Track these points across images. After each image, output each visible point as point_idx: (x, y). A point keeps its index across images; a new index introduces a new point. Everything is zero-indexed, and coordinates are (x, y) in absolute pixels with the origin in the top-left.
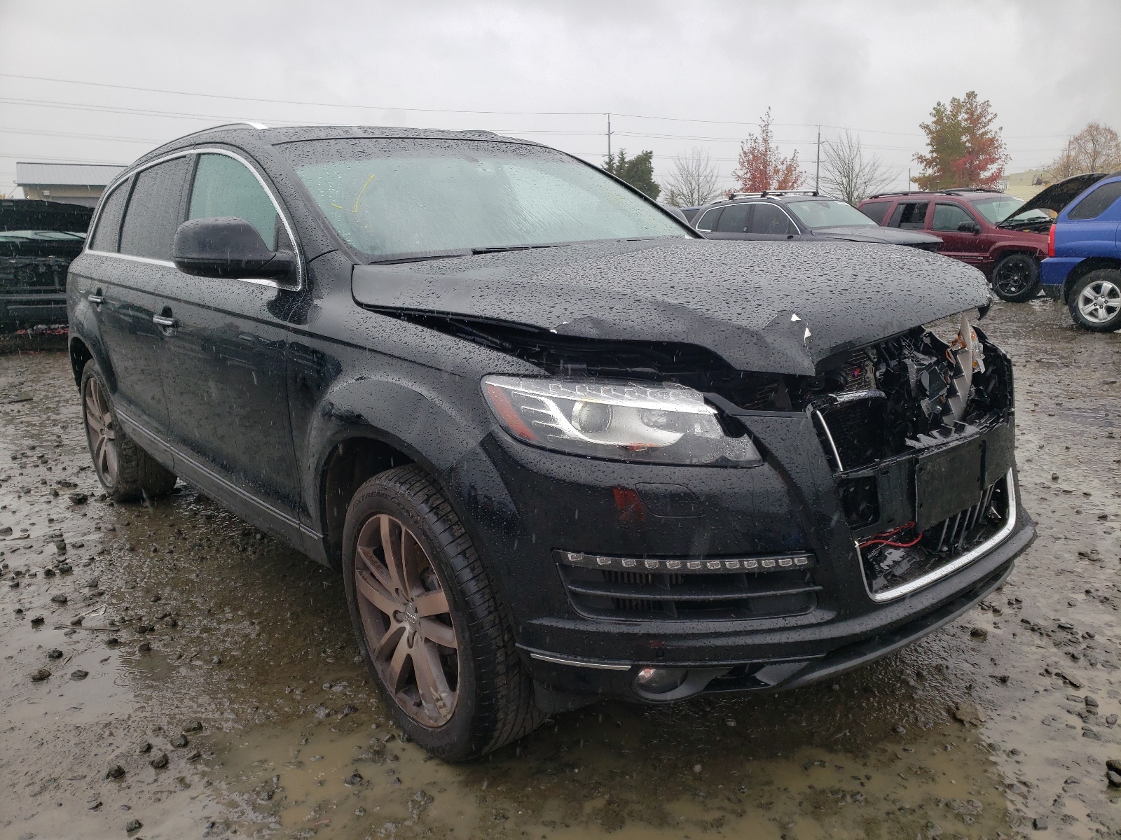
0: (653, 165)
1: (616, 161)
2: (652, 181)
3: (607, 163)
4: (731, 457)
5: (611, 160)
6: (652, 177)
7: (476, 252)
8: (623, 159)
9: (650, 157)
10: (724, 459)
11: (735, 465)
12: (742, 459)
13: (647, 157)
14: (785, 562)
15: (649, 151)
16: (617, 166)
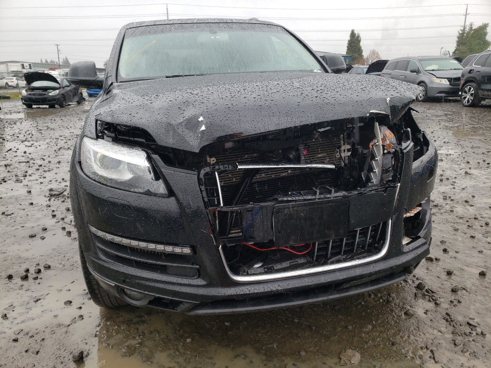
0: (488, 31)
1: (467, 29)
2: (486, 39)
3: (461, 30)
4: (152, 190)
5: (464, 29)
6: (487, 37)
7: (167, 77)
8: (471, 28)
9: (487, 27)
10: (148, 191)
11: (155, 195)
12: (159, 192)
13: (485, 26)
14: (178, 250)
15: (486, 23)
16: (467, 32)
